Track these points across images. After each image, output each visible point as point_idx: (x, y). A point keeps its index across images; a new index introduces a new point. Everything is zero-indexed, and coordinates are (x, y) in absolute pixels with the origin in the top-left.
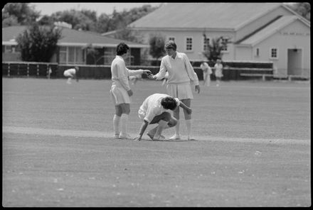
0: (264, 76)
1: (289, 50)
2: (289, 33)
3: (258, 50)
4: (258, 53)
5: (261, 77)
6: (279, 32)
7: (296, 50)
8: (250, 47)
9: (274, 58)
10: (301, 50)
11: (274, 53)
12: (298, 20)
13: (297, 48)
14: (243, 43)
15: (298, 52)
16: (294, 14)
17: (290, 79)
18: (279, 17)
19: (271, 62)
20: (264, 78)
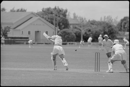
0: (25, 42)
1: (36, 32)
2: (35, 24)
3: (22, 32)
4: (22, 33)
6: (31, 24)
7: (38, 31)
8: (19, 30)
9: (29, 35)
10: (40, 31)
11: (29, 33)
12: (39, 19)
15: (39, 32)
16: (37, 16)
17: (36, 43)
18: (31, 18)
19: (28, 37)
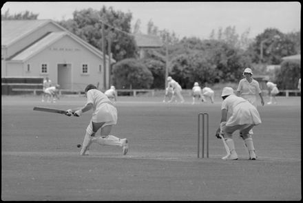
0: (35, 90)
1: (59, 65)
2: (59, 49)
3: (29, 65)
4: (29, 69)
5: (33, 92)
6: (48, 48)
7: (65, 65)
8: (21, 63)
9: (44, 73)
10: (70, 65)
11: (44, 69)
12: (67, 36)
13: (67, 63)
14: (14, 59)
15: (68, 67)
16: (63, 30)
17: (60, 93)
18: (49, 33)
19: (42, 77)
20: (35, 93)
